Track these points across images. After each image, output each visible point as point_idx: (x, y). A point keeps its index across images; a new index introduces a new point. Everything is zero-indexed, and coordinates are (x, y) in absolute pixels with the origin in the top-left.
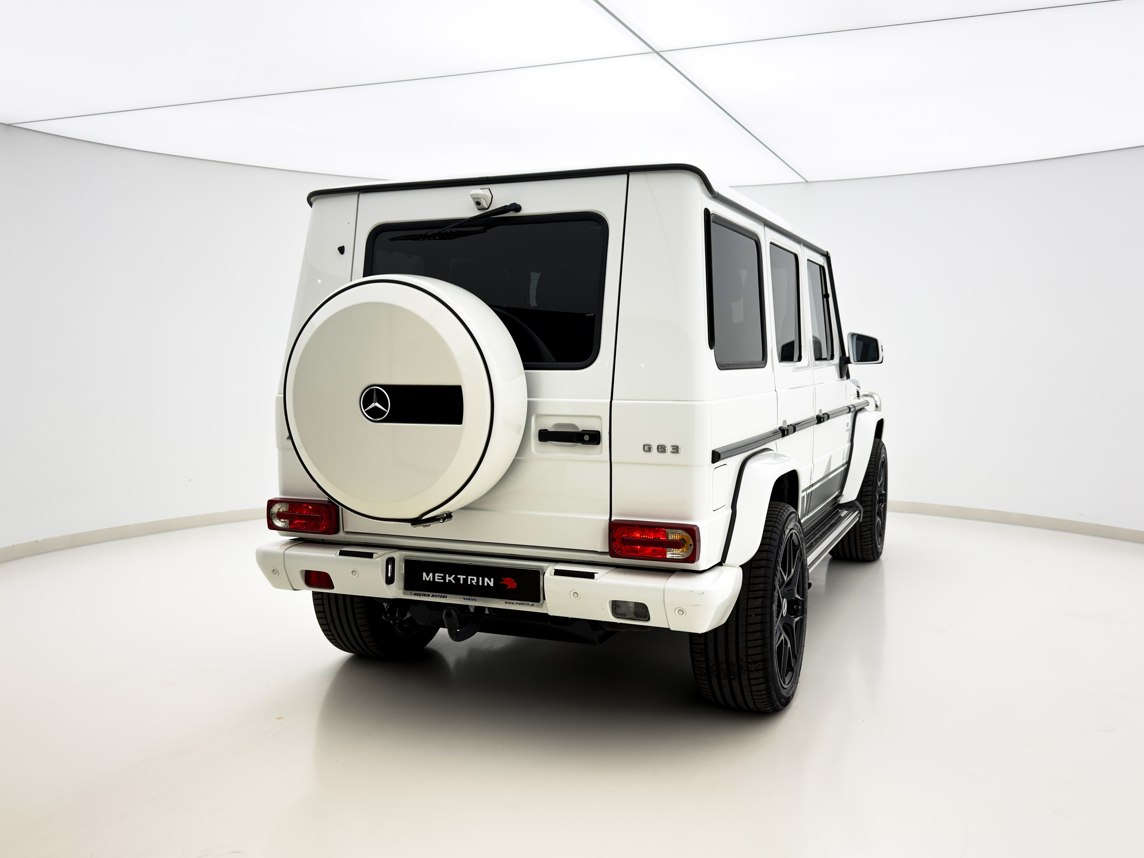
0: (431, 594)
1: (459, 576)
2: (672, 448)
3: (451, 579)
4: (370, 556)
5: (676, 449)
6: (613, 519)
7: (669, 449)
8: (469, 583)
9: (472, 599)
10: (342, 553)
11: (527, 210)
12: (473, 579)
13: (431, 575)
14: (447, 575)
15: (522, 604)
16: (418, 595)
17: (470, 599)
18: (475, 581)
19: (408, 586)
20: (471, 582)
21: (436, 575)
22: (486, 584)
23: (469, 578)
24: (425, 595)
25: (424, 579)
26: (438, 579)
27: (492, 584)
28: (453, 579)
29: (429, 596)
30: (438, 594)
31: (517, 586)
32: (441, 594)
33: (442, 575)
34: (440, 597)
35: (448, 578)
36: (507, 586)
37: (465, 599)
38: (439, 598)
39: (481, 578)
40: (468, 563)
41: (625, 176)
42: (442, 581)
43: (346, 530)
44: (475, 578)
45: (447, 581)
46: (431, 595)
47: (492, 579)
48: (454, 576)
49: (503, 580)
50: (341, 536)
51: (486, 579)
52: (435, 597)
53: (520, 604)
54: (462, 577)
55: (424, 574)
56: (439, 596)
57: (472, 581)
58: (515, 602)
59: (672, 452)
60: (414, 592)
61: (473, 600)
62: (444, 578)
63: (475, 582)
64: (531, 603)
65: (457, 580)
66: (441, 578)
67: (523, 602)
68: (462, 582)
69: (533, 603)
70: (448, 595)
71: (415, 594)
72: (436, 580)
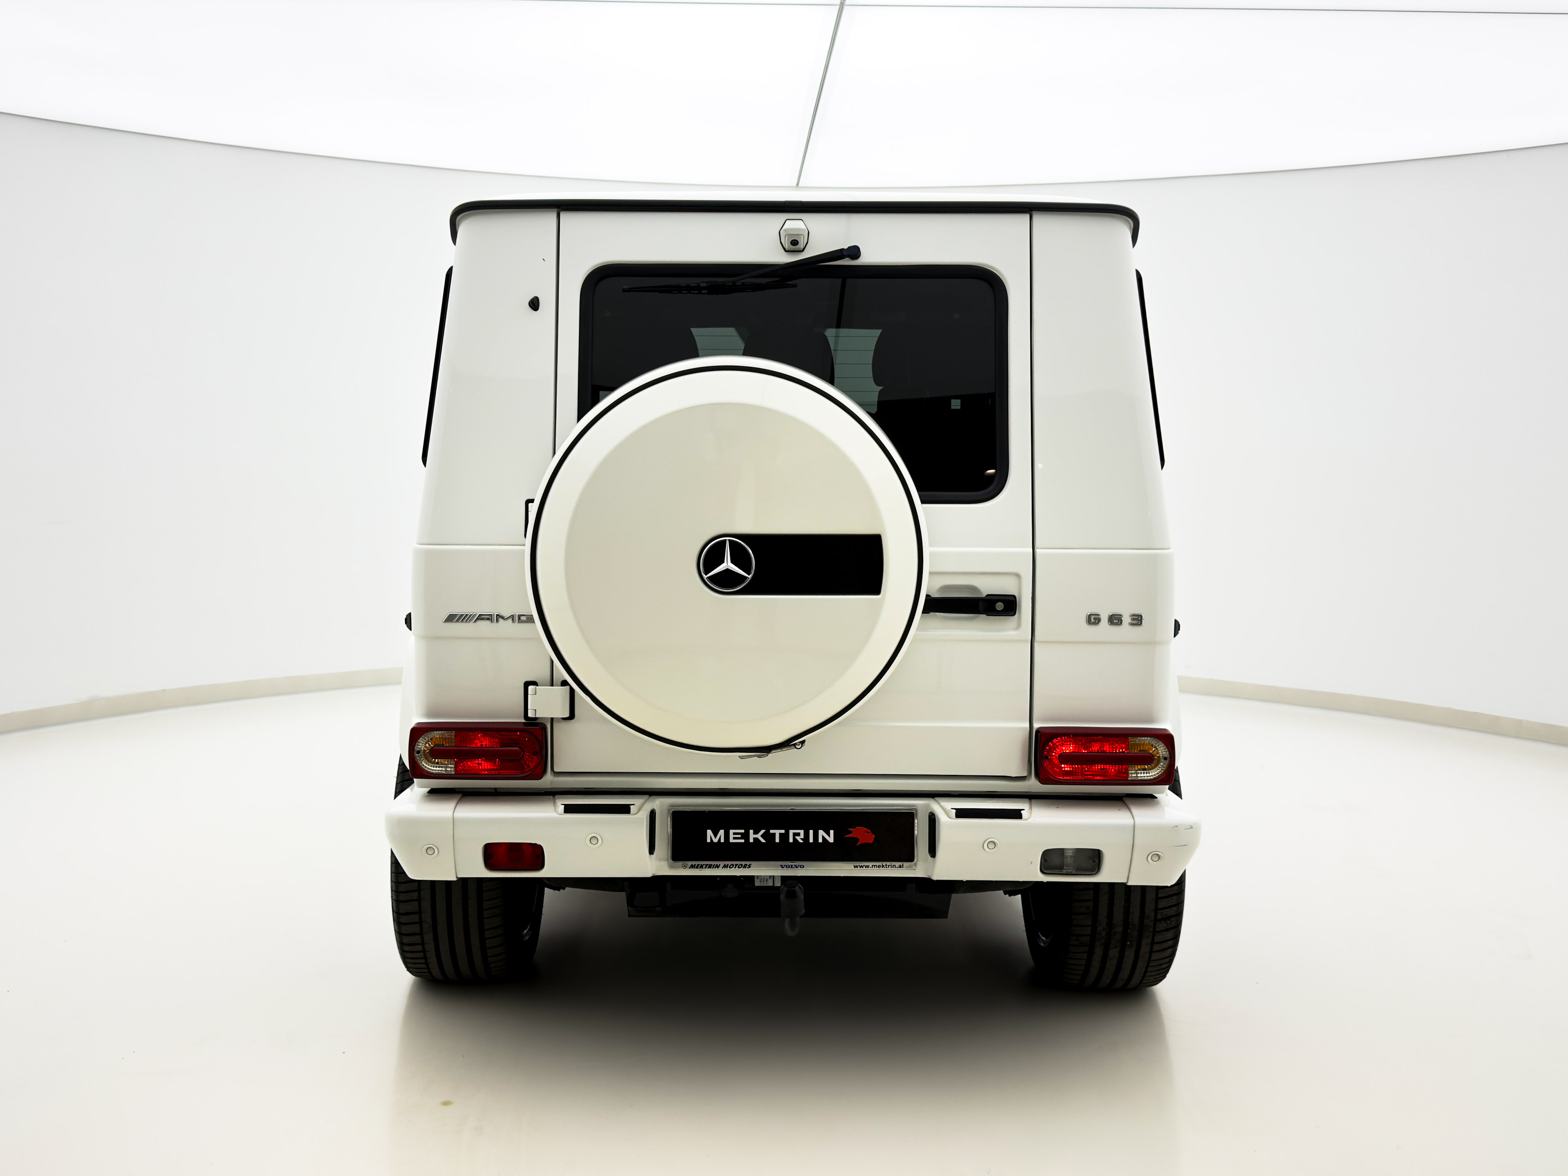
0: (722, 863)
1: (772, 831)
2: (1131, 618)
3: (759, 836)
4: (625, 809)
5: (1137, 620)
6: (1036, 725)
7: (1126, 620)
8: (791, 840)
9: (796, 866)
10: (569, 809)
11: (869, 257)
12: (798, 834)
13: (722, 833)
14: (751, 831)
15: (883, 866)
16: (697, 868)
17: (792, 866)
18: (802, 836)
19: (678, 854)
20: (794, 839)
21: (732, 832)
22: (820, 840)
23: (791, 832)
24: (710, 866)
25: (709, 840)
26: (734, 838)
27: (831, 840)
28: (762, 836)
29: (718, 868)
30: (734, 863)
31: (875, 839)
32: (739, 863)
33: (743, 831)
34: (739, 867)
35: (752, 836)
36: (858, 840)
37: (783, 867)
38: (737, 868)
39: (811, 832)
40: (788, 809)
41: (1027, 216)
42: (743, 841)
43: (556, 770)
44: (802, 832)
45: (751, 841)
46: (722, 865)
47: (832, 832)
48: (763, 831)
49: (851, 832)
50: (548, 780)
51: (821, 833)
52: (728, 868)
53: (879, 866)
54: (777, 832)
55: (709, 833)
56: (736, 865)
57: (796, 837)
58: (870, 864)
59: (1132, 624)
60: (690, 863)
61: (797, 868)
62: (746, 836)
63: (801, 839)
64: (897, 864)
65: (769, 837)
66: (740, 836)
67: (884, 864)
68: (777, 840)
69: (901, 864)
70: (753, 863)
71: (692, 867)
72: (732, 840)
